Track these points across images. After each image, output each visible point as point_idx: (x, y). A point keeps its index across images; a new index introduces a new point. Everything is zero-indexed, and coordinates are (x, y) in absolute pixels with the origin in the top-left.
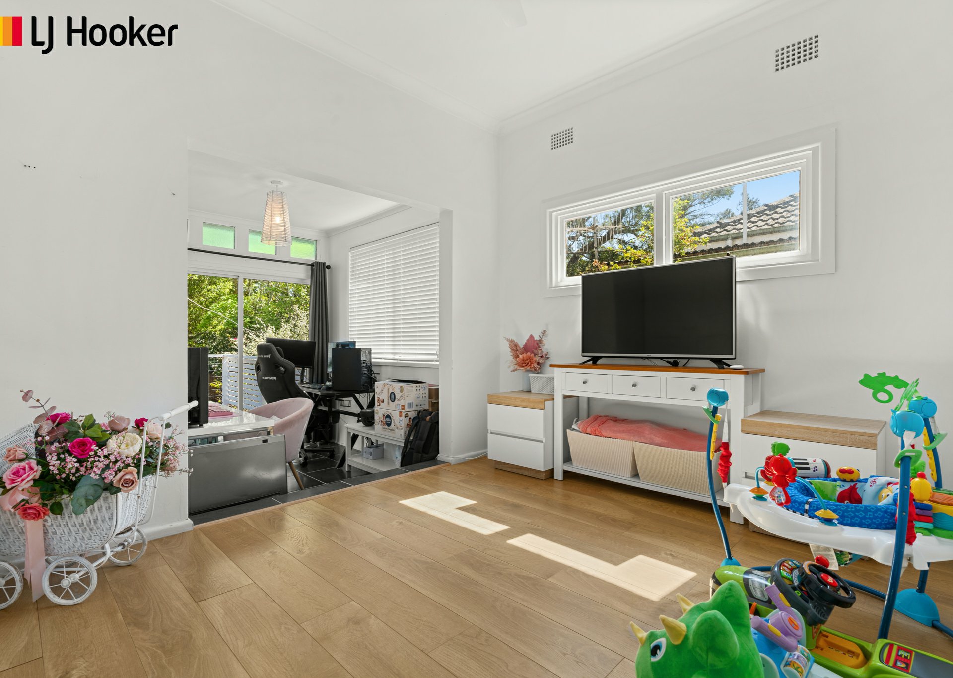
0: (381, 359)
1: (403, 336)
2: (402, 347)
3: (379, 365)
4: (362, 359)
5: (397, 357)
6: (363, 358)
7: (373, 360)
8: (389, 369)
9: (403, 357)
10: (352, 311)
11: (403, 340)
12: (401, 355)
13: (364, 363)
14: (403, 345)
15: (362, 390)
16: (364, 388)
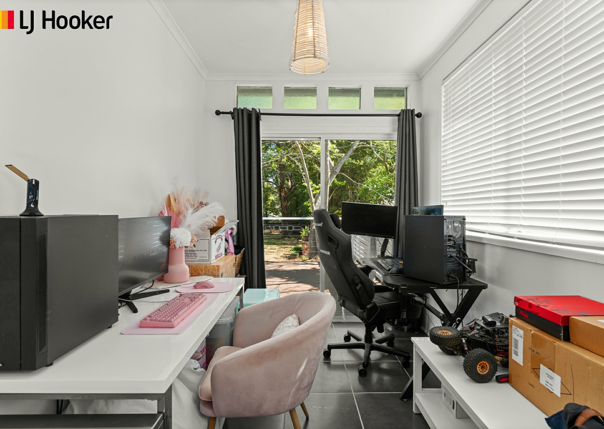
0: (484, 233)
1: (525, 196)
2: (523, 215)
3: (479, 243)
4: (445, 234)
5: (513, 231)
6: (448, 230)
7: (468, 233)
8: (499, 251)
9: (525, 233)
10: (445, 164)
11: (525, 203)
12: (521, 229)
13: (449, 240)
14: (525, 211)
15: (445, 283)
16: (449, 280)
